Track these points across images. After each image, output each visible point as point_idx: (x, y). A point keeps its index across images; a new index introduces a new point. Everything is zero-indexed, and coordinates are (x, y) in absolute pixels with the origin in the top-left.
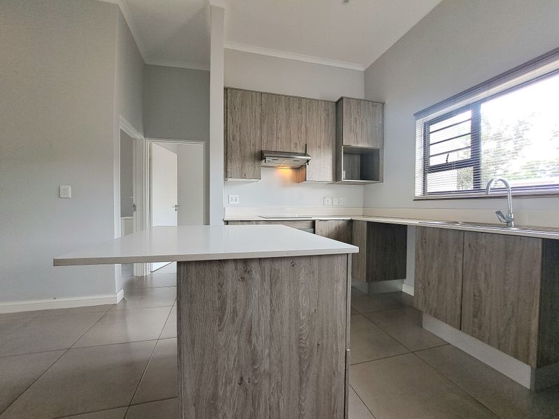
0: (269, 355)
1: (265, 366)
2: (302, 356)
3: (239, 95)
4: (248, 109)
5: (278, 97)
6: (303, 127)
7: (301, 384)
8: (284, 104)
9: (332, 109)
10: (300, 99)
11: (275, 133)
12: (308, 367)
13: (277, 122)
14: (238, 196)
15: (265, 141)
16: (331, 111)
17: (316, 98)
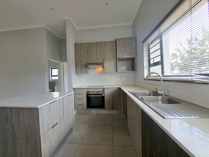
0: (18, 133)
1: (17, 136)
2: (27, 136)
3: (79, 45)
4: (82, 50)
5: (92, 44)
6: (102, 53)
7: (27, 144)
8: (95, 46)
9: (114, 44)
10: (101, 43)
11: (92, 57)
12: (29, 139)
13: (93, 53)
14: (84, 79)
15: (88, 60)
16: (114, 45)
17: (107, 41)
